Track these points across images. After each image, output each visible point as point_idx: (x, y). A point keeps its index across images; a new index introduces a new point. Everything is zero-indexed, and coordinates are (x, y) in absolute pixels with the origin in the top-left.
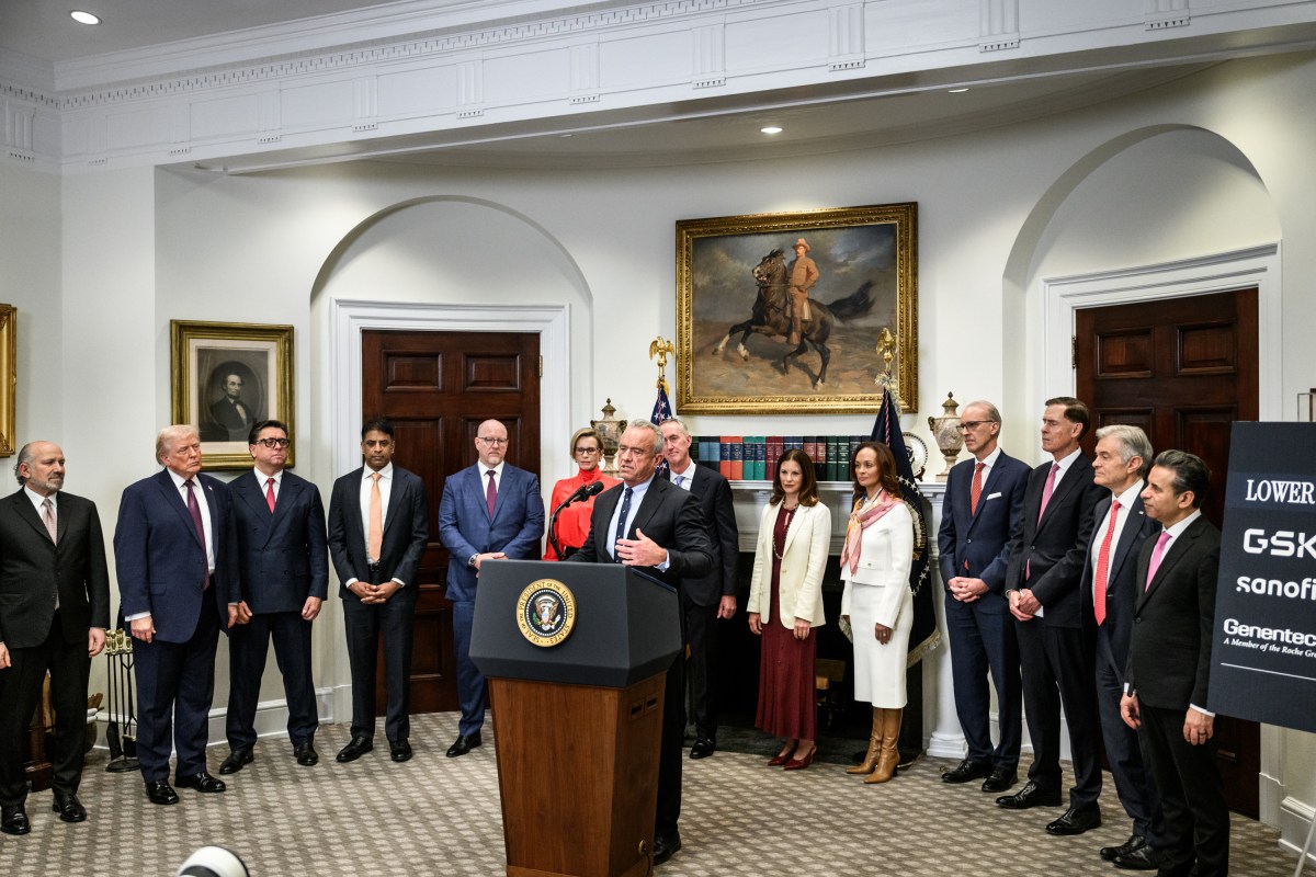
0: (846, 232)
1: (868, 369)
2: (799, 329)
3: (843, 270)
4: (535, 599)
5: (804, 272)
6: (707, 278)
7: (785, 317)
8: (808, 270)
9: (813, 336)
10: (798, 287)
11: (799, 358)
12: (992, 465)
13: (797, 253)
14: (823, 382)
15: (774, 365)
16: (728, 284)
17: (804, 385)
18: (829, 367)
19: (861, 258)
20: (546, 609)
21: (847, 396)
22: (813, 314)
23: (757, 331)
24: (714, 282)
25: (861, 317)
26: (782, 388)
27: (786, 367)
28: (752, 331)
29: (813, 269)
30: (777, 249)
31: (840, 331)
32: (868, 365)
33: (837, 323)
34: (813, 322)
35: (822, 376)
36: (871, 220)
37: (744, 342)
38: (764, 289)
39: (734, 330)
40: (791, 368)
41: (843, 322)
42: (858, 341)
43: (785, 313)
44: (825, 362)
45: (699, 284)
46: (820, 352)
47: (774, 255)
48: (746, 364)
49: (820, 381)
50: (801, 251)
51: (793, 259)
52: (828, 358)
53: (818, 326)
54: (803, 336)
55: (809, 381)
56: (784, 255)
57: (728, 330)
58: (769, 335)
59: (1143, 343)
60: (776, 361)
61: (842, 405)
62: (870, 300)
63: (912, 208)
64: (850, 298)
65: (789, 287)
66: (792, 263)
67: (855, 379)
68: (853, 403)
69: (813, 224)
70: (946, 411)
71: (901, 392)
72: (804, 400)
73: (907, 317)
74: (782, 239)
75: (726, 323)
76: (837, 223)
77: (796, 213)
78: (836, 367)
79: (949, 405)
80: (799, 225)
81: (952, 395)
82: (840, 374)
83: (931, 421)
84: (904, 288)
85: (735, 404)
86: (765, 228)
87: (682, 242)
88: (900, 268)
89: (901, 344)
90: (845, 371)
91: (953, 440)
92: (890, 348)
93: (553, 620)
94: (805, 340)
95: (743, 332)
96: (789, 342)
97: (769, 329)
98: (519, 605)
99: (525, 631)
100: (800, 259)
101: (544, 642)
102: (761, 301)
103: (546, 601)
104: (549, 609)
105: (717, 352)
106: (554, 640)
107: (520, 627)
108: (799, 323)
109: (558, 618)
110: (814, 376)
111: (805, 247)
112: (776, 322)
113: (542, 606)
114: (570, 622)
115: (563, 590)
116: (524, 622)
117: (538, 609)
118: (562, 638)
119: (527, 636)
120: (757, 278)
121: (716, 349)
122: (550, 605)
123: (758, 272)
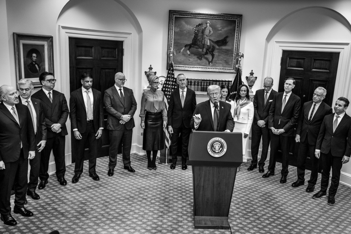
0: (222, 21)
1: (225, 61)
2: (206, 48)
3: (220, 32)
4: (214, 143)
5: (208, 31)
6: (178, 29)
7: (202, 44)
8: (210, 30)
9: (210, 50)
10: (207, 35)
11: (206, 56)
12: (270, 92)
13: (207, 25)
15: (197, 57)
16: (185, 32)
17: (206, 64)
18: (214, 59)
19: (225, 29)
20: (217, 147)
22: (210, 43)
23: (193, 47)
24: (181, 31)
25: (224, 46)
26: (199, 64)
27: (201, 58)
29: (211, 30)
30: (201, 23)
31: (218, 49)
32: (225, 60)
33: (217, 47)
34: (210, 46)
35: (212, 61)
36: (229, 18)
37: (189, 50)
38: (196, 35)
39: (186, 46)
40: (203, 58)
41: (219, 47)
42: (223, 52)
43: (202, 43)
44: (213, 58)
45: (176, 31)
46: (211, 54)
47: (200, 25)
48: (189, 56)
49: (211, 63)
50: (208, 25)
51: (206, 27)
52: (214, 56)
53: (212, 47)
54: (207, 50)
55: (208, 63)
56: (203, 25)
57: (184, 46)
58: (196, 48)
59: (302, 61)
61: (217, 70)
62: (227, 41)
63: (240, 16)
64: (221, 40)
65: (204, 35)
66: (205, 28)
67: (221, 63)
68: (221, 70)
69: (213, 17)
70: (251, 75)
71: (233, 68)
72: (206, 68)
73: (238, 47)
74: (203, 20)
75: (184, 44)
76: (220, 18)
77: (208, 13)
78: (216, 59)
79: (252, 74)
80: (208, 17)
81: (252, 71)
82: (217, 62)
83: (247, 78)
84: (237, 39)
85: (186, 68)
86: (198, 16)
87: (171, 17)
88: (237, 33)
89: (235, 54)
90: (218, 61)
91: (253, 83)
92: (240, 58)
93: (219, 149)
94: (208, 51)
95: (189, 47)
96: (202, 51)
97: (197, 47)
98: (208, 145)
99: (210, 153)
100: (208, 27)
101: (217, 156)
102: (195, 38)
103: (217, 144)
104: (218, 146)
105: (181, 52)
106: (220, 155)
107: (209, 151)
108: (206, 46)
109: (221, 149)
110: (210, 61)
111: (209, 23)
112: (199, 45)
113: (215, 145)
114: (225, 150)
115: (223, 141)
116: (210, 150)
117: (214, 146)
118: (223, 154)
119: (211, 154)
120: (194, 31)
121: (180, 51)
122: (218, 145)
123: (195, 29)
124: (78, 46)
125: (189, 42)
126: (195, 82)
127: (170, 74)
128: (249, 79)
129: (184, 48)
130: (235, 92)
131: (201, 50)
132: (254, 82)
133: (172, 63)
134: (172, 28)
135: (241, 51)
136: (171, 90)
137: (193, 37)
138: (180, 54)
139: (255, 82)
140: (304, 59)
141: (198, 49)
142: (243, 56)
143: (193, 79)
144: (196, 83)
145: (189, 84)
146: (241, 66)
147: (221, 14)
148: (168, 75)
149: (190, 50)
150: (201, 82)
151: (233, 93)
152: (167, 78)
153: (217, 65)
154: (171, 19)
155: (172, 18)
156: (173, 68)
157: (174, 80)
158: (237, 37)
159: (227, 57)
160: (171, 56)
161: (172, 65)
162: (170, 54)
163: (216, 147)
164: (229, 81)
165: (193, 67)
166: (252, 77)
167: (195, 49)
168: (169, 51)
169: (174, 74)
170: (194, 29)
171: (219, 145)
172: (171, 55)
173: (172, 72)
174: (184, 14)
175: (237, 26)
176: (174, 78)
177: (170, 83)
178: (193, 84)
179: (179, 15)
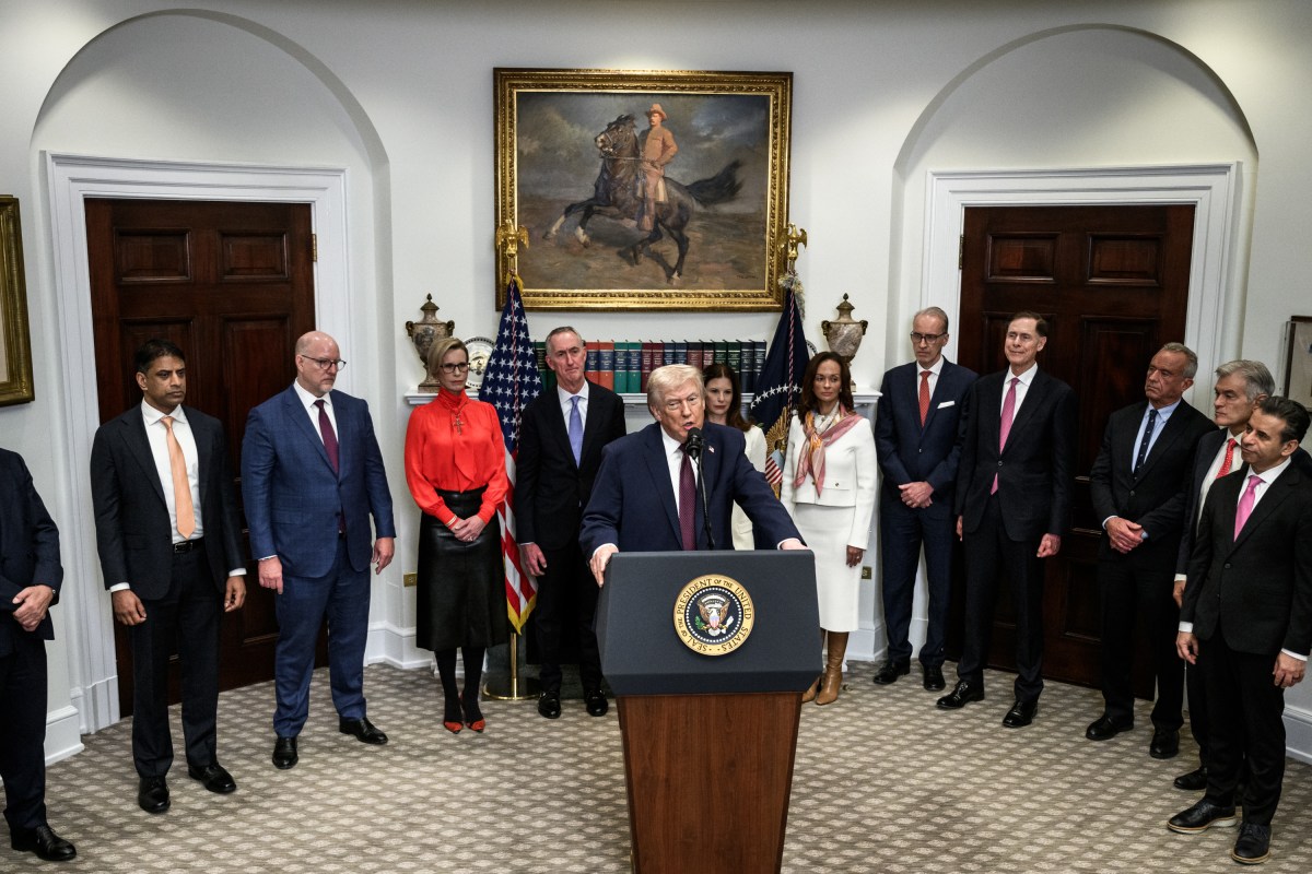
0: (711, 100)
1: (734, 262)
2: (653, 213)
4: (699, 597)
5: (659, 144)
6: (536, 144)
7: (636, 198)
8: (664, 143)
9: (669, 222)
11: (652, 246)
12: (938, 373)
13: (651, 121)
14: (679, 275)
15: (620, 254)
16: (564, 153)
17: (655, 277)
18: (688, 258)
19: (728, 133)
20: (714, 613)
21: (708, 292)
22: (668, 193)
23: (599, 213)
24: (546, 150)
25: (726, 202)
26: (629, 282)
27: (635, 256)
28: (594, 212)
30: (625, 114)
31: (701, 216)
32: (733, 257)
33: (699, 208)
34: (669, 205)
35: (679, 268)
36: (741, 89)
37: (583, 224)
38: (611, 163)
39: (569, 210)
40: (642, 257)
41: (705, 207)
42: (722, 229)
43: (634, 194)
44: (682, 255)
45: (526, 152)
46: (676, 240)
47: (621, 121)
48: (586, 251)
49: (676, 274)
50: (656, 119)
51: (646, 128)
52: (687, 247)
53: (676, 210)
54: (658, 221)
55: (663, 274)
56: (636, 123)
57: (563, 210)
58: (612, 217)
59: (1045, 247)
60: (622, 249)
61: (704, 303)
62: (737, 182)
63: (785, 78)
64: (713, 179)
65: (641, 162)
66: (645, 134)
67: (717, 273)
68: (718, 300)
69: (673, 88)
70: (841, 315)
71: (769, 289)
72: (659, 295)
73: (781, 204)
74: (633, 102)
75: (561, 201)
76: (701, 89)
77: (654, 73)
78: (696, 257)
79: (845, 309)
80: (655, 88)
81: (846, 297)
82: (702, 267)
83: (826, 326)
84: (777, 172)
85: (574, 299)
86: (612, 87)
87: (504, 96)
88: (774, 147)
89: (772, 235)
90: (707, 263)
91: (852, 347)
92: (794, 246)
93: (724, 623)
94: (660, 226)
95: (583, 212)
96: (639, 227)
97: (615, 210)
98: (676, 609)
99: (687, 639)
100: (654, 129)
101: (714, 650)
102: (606, 177)
103: (713, 601)
104: (719, 611)
105: (550, 236)
106: (727, 647)
107: (681, 634)
108: (652, 205)
109: (730, 621)
110: (670, 268)
111: (660, 114)
112: (624, 202)
113: (707, 607)
114: (748, 624)
115: (735, 587)
116: (685, 628)
117: (702, 612)
118: (740, 643)
119: (690, 645)
120: (601, 148)
121: (547, 233)
122: (719, 606)
123: (602, 141)
124: (123, 234)
125: (583, 192)
126: (615, 353)
127: (509, 326)
128: (836, 333)
129: (562, 219)
130: (782, 386)
131: (631, 224)
132: (857, 344)
133: (515, 283)
134: (508, 140)
135: (797, 221)
136: (516, 394)
137: (598, 171)
138: (547, 243)
139: (860, 340)
140: (1053, 238)
141: (620, 222)
142: (803, 239)
143: (606, 345)
144: (620, 361)
145: (592, 363)
146: (800, 278)
147: (708, 72)
148: (501, 331)
149: (589, 225)
150: (641, 354)
151: (772, 391)
152: (500, 346)
153: (701, 280)
154: (503, 103)
155: (508, 101)
156: (521, 304)
157: (530, 352)
158: (777, 162)
159: (741, 247)
160: (512, 256)
161: (517, 290)
162: (505, 245)
163: (712, 615)
164: (753, 345)
165: (604, 295)
166: (845, 324)
167: (608, 220)
168: (501, 232)
169: (525, 329)
170: (599, 139)
171: (723, 604)
172: (512, 249)
173: (520, 319)
174: (555, 80)
175: (775, 117)
176: (526, 343)
177: (511, 364)
178: (606, 363)
179: (537, 87)
